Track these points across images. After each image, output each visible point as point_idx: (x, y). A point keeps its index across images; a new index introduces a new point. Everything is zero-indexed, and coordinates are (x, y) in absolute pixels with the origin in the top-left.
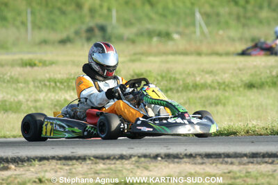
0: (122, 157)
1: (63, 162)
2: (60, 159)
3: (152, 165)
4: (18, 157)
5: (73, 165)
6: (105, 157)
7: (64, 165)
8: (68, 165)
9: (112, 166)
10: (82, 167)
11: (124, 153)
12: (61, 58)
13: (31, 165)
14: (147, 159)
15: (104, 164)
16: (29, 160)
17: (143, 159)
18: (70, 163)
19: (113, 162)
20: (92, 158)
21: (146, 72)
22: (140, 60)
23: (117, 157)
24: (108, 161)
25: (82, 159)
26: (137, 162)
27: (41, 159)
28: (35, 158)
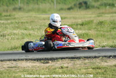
0: (95, 57)
1: (71, 59)
2: (70, 58)
3: (108, 60)
4: (52, 58)
5: (75, 61)
6: (88, 57)
7: (71, 61)
8: (73, 61)
9: (92, 61)
10: (79, 62)
11: (96, 55)
12: (68, 16)
13: (58, 61)
14: (106, 58)
15: (88, 60)
16: (57, 59)
17: (104, 58)
18: (74, 60)
19: (92, 59)
20: (83, 58)
21: (104, 21)
22: (102, 16)
23: (93, 57)
24: (90, 59)
25: (79, 58)
26: (102, 59)
27: (62, 58)
28: (59, 58)
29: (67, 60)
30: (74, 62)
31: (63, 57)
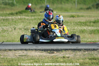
29: (70, 51)
30: (76, 53)
31: (67, 49)
